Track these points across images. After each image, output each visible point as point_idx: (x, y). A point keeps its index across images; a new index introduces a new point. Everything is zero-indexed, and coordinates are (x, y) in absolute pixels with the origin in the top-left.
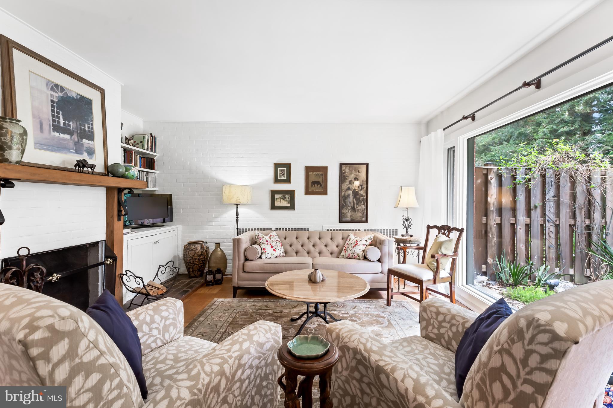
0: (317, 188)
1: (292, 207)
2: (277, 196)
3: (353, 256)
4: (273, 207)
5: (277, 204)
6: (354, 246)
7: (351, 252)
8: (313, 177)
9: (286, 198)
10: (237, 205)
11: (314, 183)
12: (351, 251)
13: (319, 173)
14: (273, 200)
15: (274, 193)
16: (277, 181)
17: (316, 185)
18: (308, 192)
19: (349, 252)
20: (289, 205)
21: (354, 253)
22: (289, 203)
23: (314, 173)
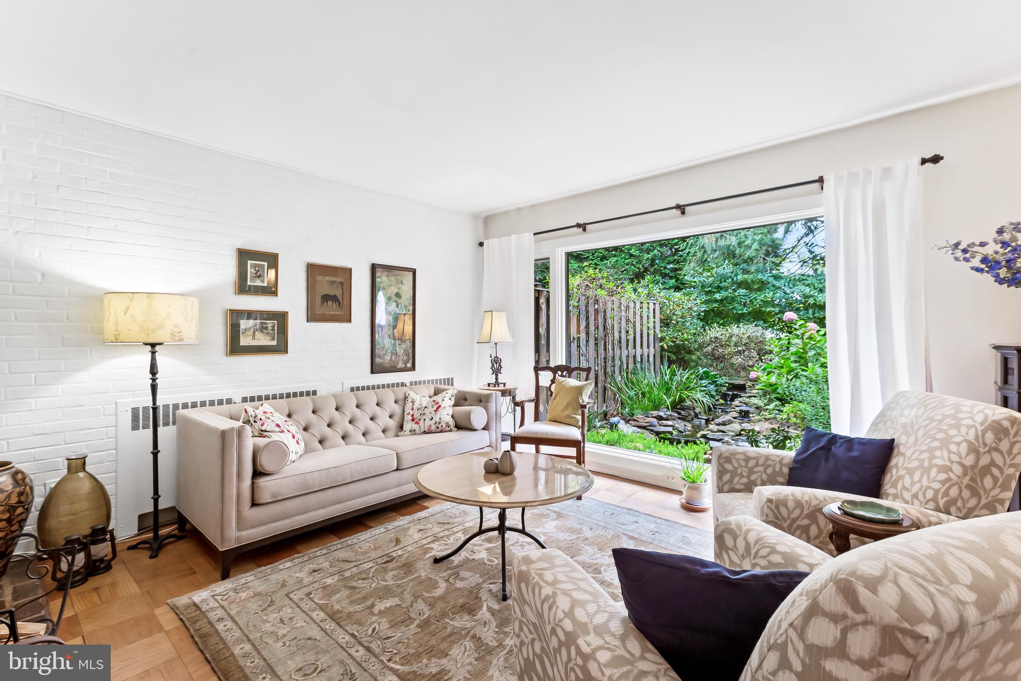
0: (331, 308)
1: (281, 348)
2: (244, 324)
3: (438, 428)
4: (235, 348)
5: (244, 341)
6: (435, 411)
7: (434, 421)
8: (324, 286)
9: (266, 328)
10: (153, 345)
11: (326, 298)
12: (432, 419)
13: (335, 279)
14: (234, 332)
15: (235, 316)
16: (242, 288)
17: (330, 303)
18: (312, 317)
19: (428, 422)
20: (274, 343)
21: (440, 423)
22: (273, 339)
23: (327, 278)
